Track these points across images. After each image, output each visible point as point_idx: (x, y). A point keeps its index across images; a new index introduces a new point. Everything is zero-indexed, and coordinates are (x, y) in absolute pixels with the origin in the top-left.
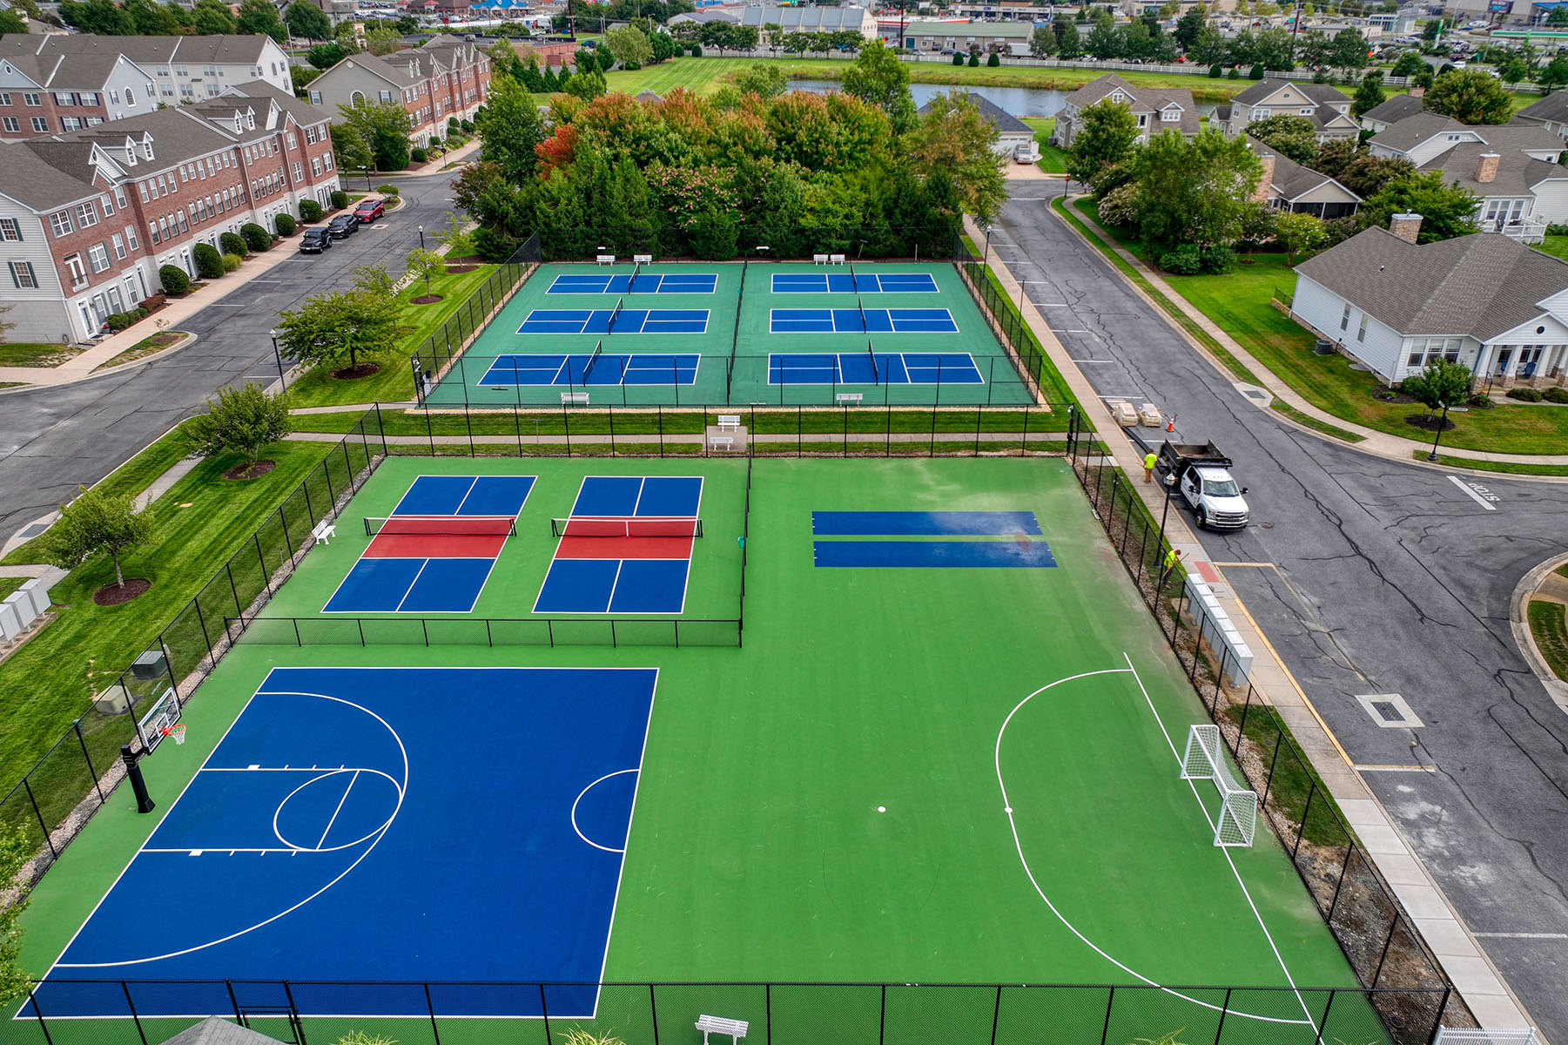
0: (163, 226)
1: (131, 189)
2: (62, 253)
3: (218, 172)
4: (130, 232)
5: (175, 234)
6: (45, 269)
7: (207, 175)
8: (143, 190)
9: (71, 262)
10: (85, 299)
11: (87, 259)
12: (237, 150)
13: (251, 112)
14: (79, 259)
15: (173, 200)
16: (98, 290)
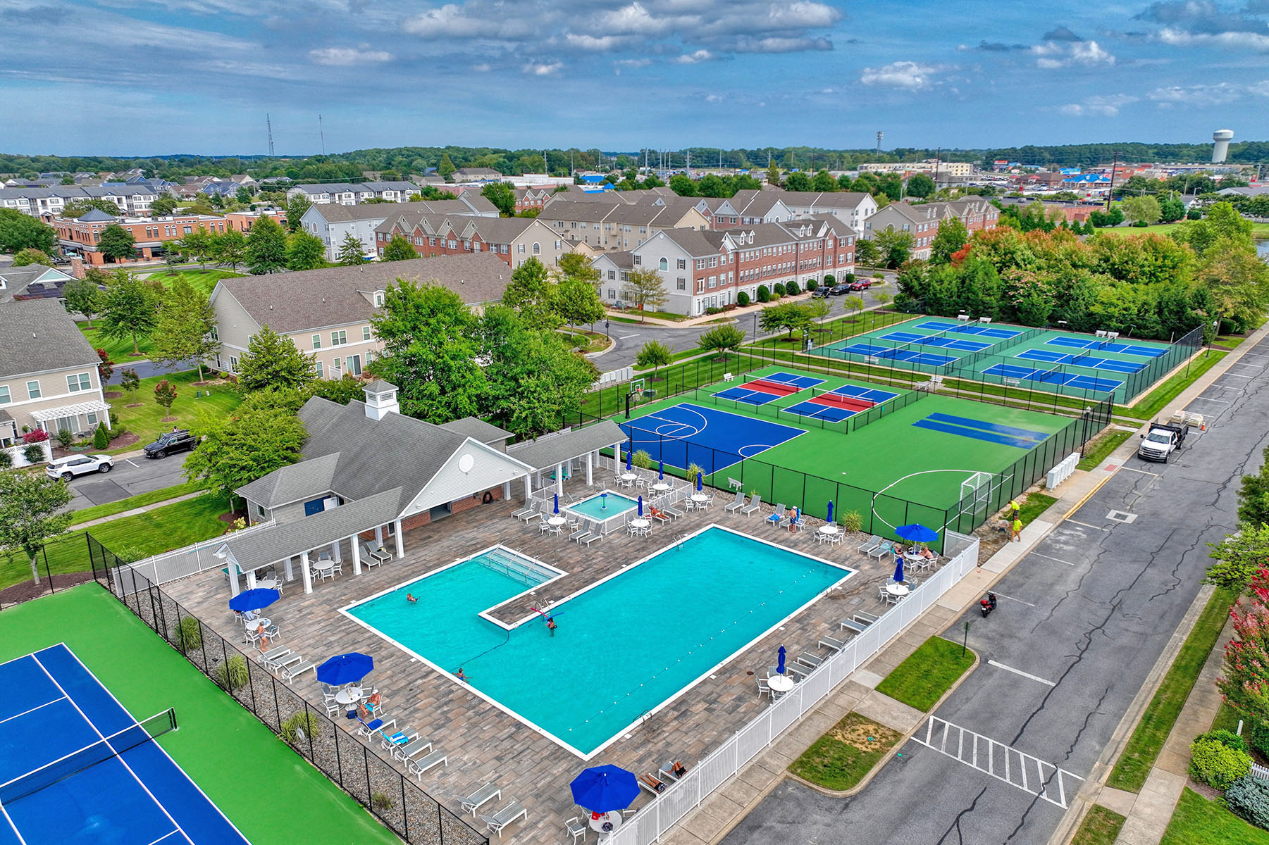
0: (747, 274)
1: (737, 254)
2: (698, 276)
3: (783, 254)
4: (731, 274)
5: (752, 279)
6: (689, 284)
7: (777, 254)
8: (742, 256)
9: (700, 281)
10: (701, 298)
11: (707, 281)
12: (797, 244)
13: (811, 227)
14: (703, 280)
15: (753, 264)
16: (707, 295)
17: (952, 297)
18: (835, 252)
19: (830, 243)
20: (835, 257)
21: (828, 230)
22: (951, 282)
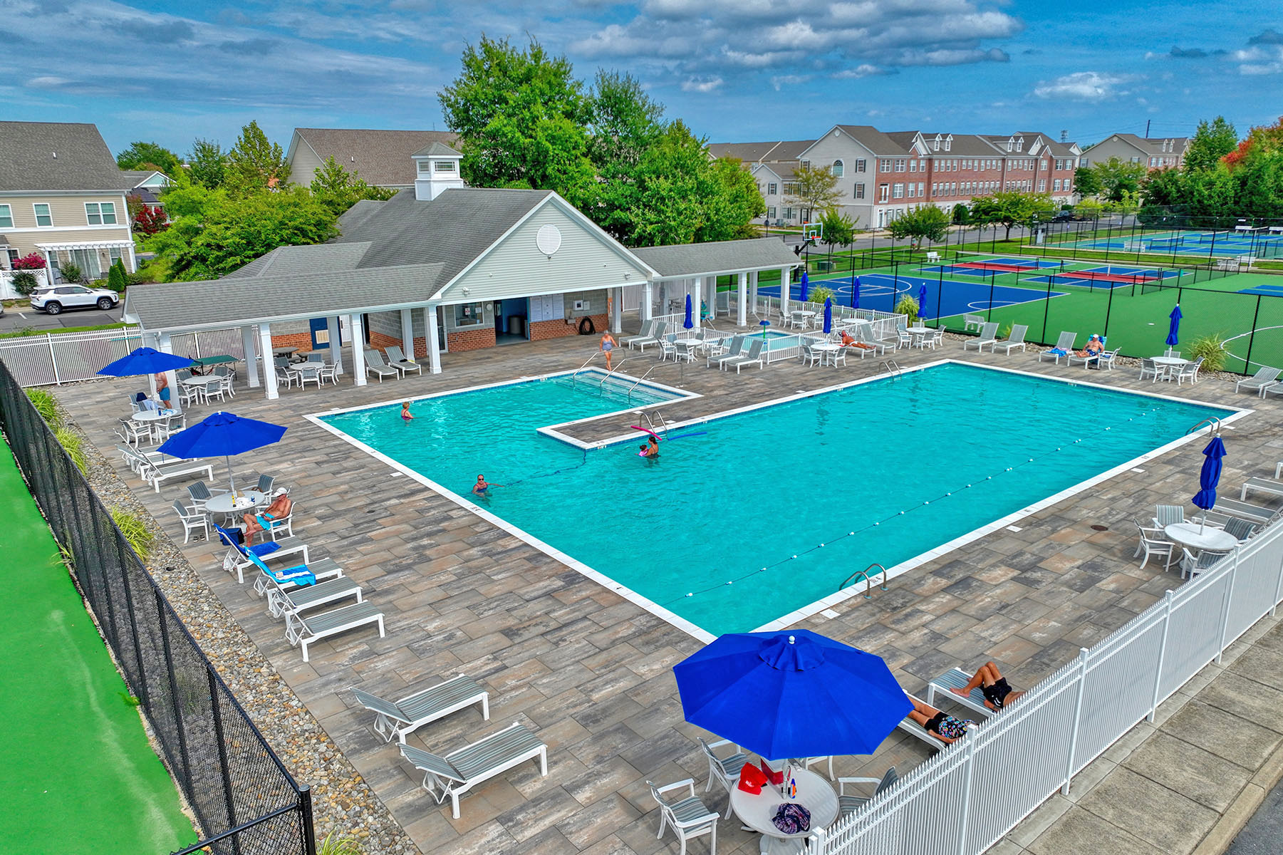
0: (941, 188)
1: (930, 161)
2: (881, 181)
3: (986, 170)
4: (921, 186)
5: (946, 195)
6: (870, 191)
7: (979, 170)
8: (936, 164)
9: (883, 187)
10: (884, 209)
11: (892, 189)
12: (1004, 160)
13: (1021, 141)
14: (888, 187)
15: (949, 176)
16: (890, 207)
17: (1227, 203)
18: (1050, 175)
19: (1044, 164)
20: (1049, 182)
21: (1043, 148)
22: (1225, 184)
